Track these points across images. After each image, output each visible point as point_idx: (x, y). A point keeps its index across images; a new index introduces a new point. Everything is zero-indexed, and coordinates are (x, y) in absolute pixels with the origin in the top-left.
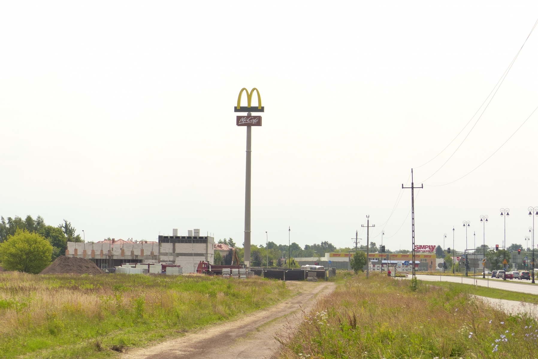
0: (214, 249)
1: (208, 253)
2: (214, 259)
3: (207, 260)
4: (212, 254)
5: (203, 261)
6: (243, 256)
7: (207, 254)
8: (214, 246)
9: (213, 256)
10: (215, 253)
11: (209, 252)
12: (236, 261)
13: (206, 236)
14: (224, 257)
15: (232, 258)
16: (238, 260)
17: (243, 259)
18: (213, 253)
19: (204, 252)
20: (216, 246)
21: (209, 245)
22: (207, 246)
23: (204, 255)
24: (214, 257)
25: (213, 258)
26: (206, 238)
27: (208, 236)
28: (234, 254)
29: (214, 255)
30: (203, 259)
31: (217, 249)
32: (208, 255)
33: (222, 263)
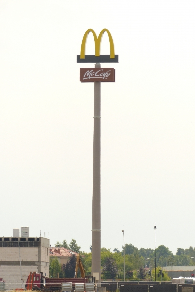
0: (50, 254)
1: (42, 261)
2: (50, 269)
3: (39, 271)
4: (47, 262)
5: (35, 273)
6: (90, 265)
7: (39, 262)
8: (50, 250)
9: (48, 264)
10: (51, 261)
11: (42, 259)
12: (81, 271)
13: (38, 237)
14: (64, 266)
15: (74, 268)
16: (83, 271)
17: (90, 269)
18: (49, 261)
19: (36, 259)
20: (53, 250)
21: (43, 250)
22: (40, 252)
23: (36, 263)
24: (50, 266)
25: (48, 268)
26: (38, 239)
27: (40, 237)
28: (77, 262)
29: (50, 263)
30: (34, 269)
31: (54, 255)
32: (42, 264)
33: (61, 274)
